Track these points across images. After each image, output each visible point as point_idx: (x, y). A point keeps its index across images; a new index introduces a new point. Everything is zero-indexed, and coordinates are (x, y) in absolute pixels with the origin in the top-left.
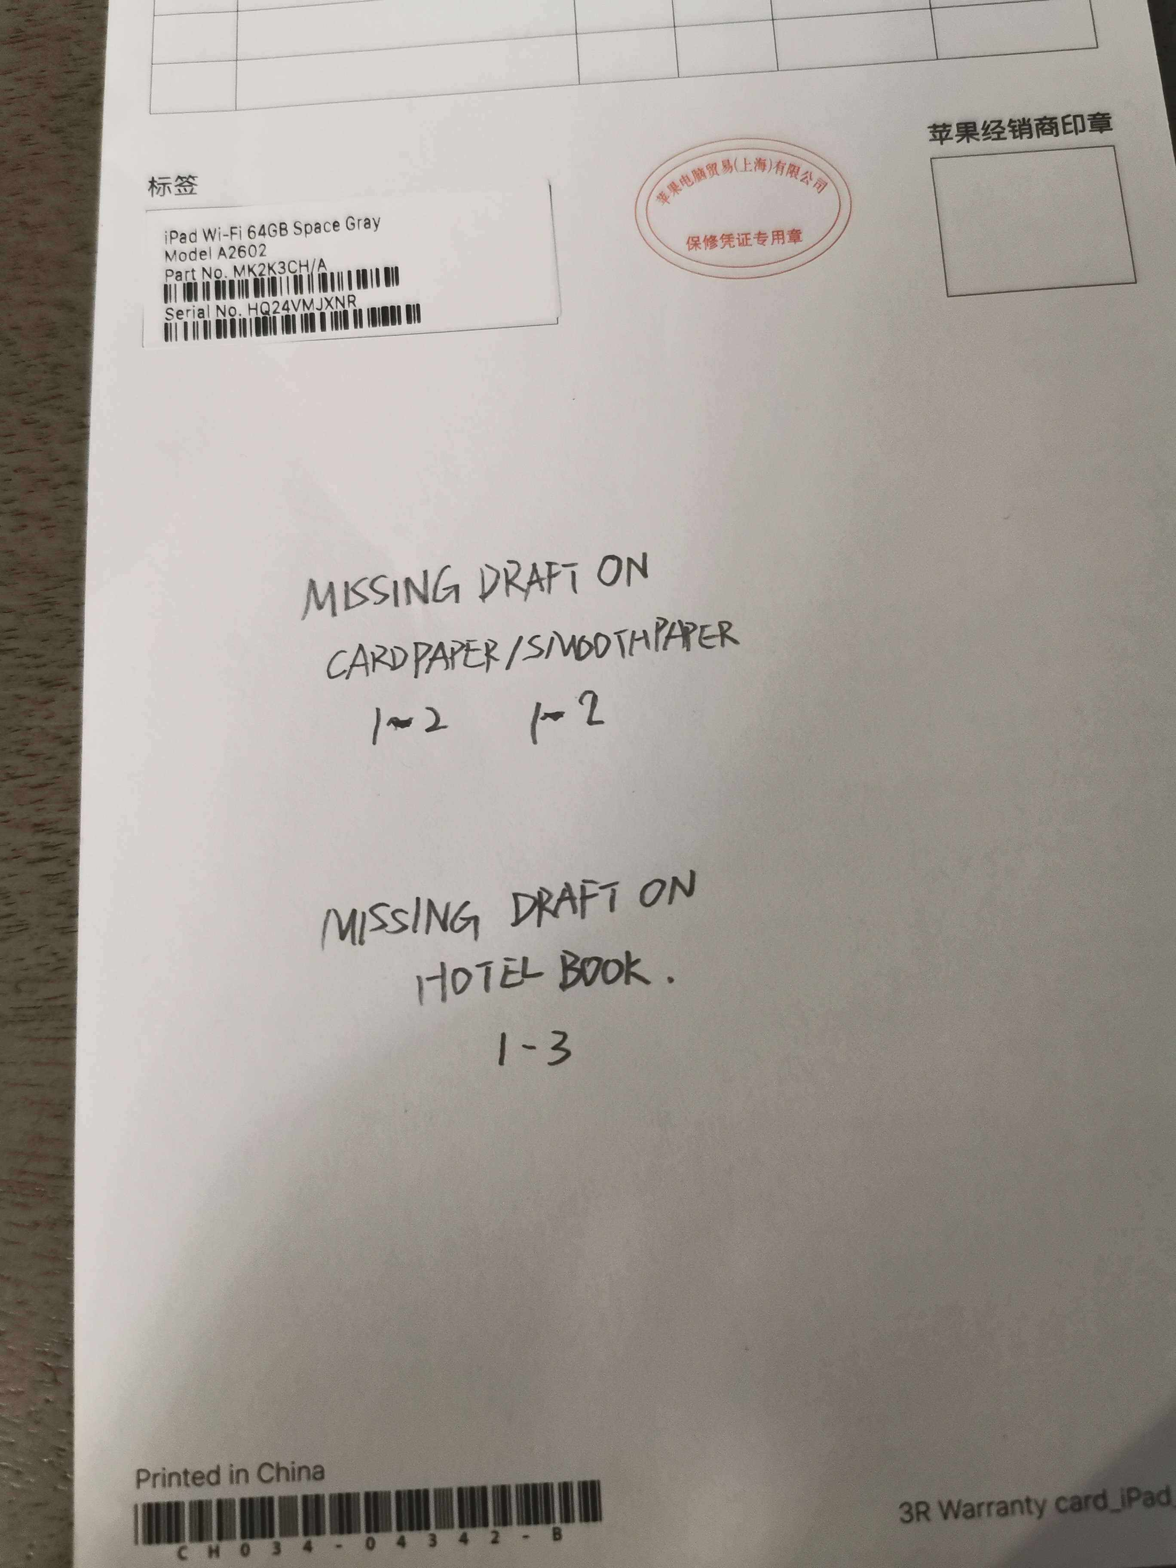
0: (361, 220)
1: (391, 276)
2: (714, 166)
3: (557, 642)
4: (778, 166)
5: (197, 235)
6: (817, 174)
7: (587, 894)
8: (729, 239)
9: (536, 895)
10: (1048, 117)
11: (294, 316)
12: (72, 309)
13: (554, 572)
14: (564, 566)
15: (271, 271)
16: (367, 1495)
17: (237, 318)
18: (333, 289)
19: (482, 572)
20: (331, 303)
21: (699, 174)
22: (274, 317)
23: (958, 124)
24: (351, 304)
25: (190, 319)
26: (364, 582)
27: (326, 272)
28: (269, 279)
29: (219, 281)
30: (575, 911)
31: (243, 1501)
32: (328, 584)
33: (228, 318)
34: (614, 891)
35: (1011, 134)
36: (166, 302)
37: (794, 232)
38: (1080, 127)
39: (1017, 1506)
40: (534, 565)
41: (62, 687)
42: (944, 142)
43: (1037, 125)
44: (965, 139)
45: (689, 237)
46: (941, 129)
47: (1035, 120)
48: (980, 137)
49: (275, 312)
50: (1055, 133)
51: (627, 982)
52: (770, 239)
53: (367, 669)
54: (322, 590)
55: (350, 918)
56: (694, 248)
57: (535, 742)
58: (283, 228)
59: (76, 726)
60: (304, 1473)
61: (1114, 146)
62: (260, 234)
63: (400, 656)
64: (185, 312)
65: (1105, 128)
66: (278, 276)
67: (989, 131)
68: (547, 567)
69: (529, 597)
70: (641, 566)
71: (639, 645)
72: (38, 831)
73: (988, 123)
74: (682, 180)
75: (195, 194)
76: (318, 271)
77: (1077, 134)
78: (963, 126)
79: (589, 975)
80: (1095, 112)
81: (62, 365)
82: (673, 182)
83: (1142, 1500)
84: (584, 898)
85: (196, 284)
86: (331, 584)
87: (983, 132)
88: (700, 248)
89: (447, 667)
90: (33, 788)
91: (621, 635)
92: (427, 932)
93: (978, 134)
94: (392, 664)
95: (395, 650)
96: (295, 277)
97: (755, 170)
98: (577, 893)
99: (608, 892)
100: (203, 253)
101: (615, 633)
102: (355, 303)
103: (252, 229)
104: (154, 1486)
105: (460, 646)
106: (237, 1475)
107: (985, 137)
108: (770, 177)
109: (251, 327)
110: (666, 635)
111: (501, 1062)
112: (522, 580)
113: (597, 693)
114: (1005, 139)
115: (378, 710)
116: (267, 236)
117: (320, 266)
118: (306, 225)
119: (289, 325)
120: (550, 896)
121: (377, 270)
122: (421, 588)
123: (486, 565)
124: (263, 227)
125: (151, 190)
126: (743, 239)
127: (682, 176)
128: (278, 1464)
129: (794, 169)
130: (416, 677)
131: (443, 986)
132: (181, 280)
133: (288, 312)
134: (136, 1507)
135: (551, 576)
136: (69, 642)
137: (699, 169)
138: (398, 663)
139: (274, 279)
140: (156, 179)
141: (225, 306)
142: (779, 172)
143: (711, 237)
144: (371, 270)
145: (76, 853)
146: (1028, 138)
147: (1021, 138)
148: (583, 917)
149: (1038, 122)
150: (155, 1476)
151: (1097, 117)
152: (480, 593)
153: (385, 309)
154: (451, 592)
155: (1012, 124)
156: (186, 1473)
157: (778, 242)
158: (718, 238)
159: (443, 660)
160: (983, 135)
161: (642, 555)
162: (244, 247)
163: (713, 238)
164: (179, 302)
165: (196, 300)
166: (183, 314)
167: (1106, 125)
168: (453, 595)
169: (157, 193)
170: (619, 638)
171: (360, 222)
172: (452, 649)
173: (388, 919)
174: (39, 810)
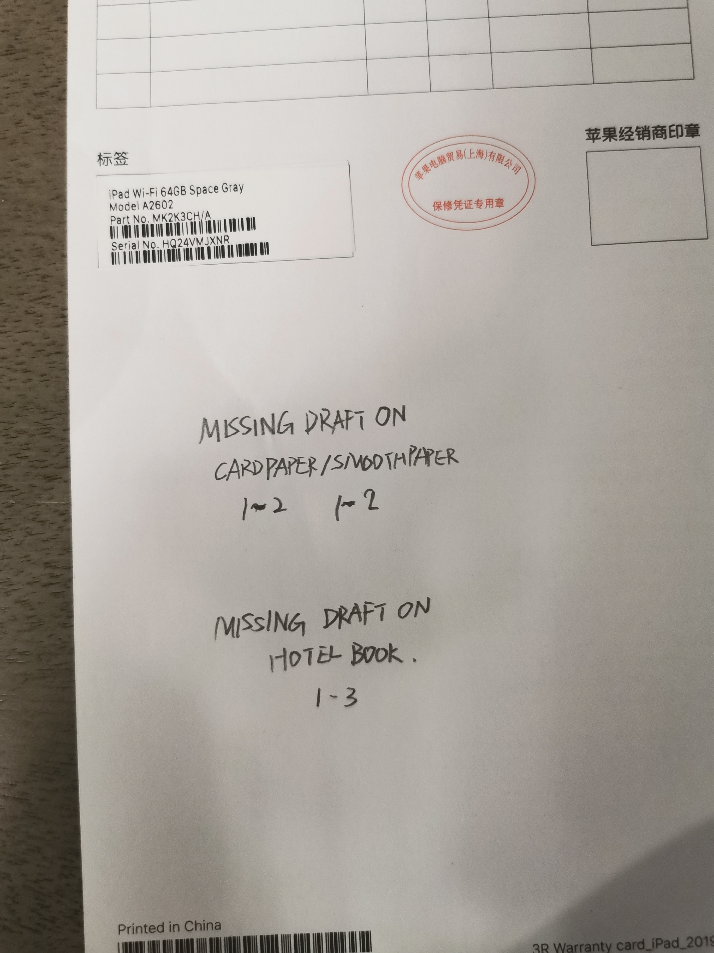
0: (231, 185)
1: (251, 223)
2: (451, 154)
3: (351, 460)
4: (490, 155)
5: (129, 193)
6: (515, 161)
7: (367, 610)
8: (459, 203)
9: (338, 610)
10: (661, 126)
11: (191, 249)
12: (53, 239)
13: (350, 416)
14: (356, 413)
15: (176, 219)
16: (244, 938)
17: (156, 249)
18: (215, 232)
19: (307, 416)
20: (214, 241)
21: (442, 160)
22: (179, 250)
23: (604, 129)
24: (226, 241)
25: (127, 250)
26: (236, 420)
27: (210, 220)
28: (175, 224)
29: (144, 225)
30: (360, 620)
31: (177, 941)
32: (215, 421)
33: (151, 250)
34: (383, 609)
35: (637, 136)
36: (112, 238)
37: (499, 200)
38: (680, 134)
39: (596, 947)
40: (338, 412)
41: (58, 480)
42: (596, 141)
43: (653, 131)
44: (608, 140)
45: (435, 202)
46: (594, 132)
47: (652, 127)
48: (618, 138)
49: (179, 246)
50: (664, 137)
51: (390, 661)
52: (484, 204)
53: (239, 474)
54: (211, 425)
55: (231, 622)
56: (438, 210)
57: (338, 520)
58: (183, 190)
59: (68, 505)
60: (210, 926)
61: (700, 147)
62: (168, 193)
63: (258, 467)
64: (124, 245)
65: (695, 135)
66: (180, 222)
67: (623, 134)
68: (346, 413)
69: (335, 431)
70: (401, 413)
71: (400, 462)
72: (47, 567)
73: (623, 129)
74: (431, 164)
75: (127, 165)
76: (206, 219)
77: (678, 138)
78: (608, 130)
79: (368, 657)
80: (689, 123)
81: (48, 276)
82: (425, 165)
83: (664, 944)
84: (366, 612)
85: (130, 226)
86: (216, 421)
87: (620, 134)
88: (441, 210)
89: (286, 474)
90: (44, 541)
91: (390, 456)
92: (275, 631)
93: (616, 136)
94: (253, 471)
95: (256, 463)
96: (191, 223)
97: (477, 158)
98: (362, 610)
99: (380, 609)
100: (133, 206)
101: (386, 455)
102: (229, 240)
103: (163, 190)
104: (128, 933)
105: (294, 460)
106: (173, 927)
107: (621, 138)
108: (486, 163)
109: (165, 256)
110: (416, 456)
111: (318, 705)
112: (331, 421)
113: (374, 490)
114: (633, 140)
115: (246, 499)
116: (173, 194)
117: (207, 216)
118: (197, 188)
119: (188, 255)
120: (346, 611)
121: (242, 219)
122: (270, 425)
123: (310, 411)
124: (170, 188)
125: (99, 162)
126: (468, 204)
127: (431, 161)
128: (196, 921)
129: (501, 157)
130: (268, 479)
131: (285, 662)
132: (120, 223)
133: (187, 246)
134: (119, 944)
135: (348, 419)
136: (61, 453)
137: (442, 156)
138: (257, 470)
139: (178, 224)
140: (102, 154)
141: (148, 242)
142: (492, 159)
143: (448, 202)
144: (238, 219)
145: (70, 580)
146: (648, 140)
147: (643, 140)
148: (365, 624)
149: (654, 129)
150: (128, 928)
151: (691, 127)
152: (306, 428)
153: (247, 245)
154: (288, 428)
155: (638, 130)
156: (145, 926)
157: (490, 207)
158: (452, 203)
159: (284, 469)
160: (620, 137)
161: (402, 407)
162: (159, 202)
163: (449, 203)
164: (120, 239)
165: (130, 237)
166: (122, 246)
167: (696, 133)
168: (290, 429)
169: (103, 164)
170: (388, 458)
171: (231, 187)
172: (289, 462)
173: (252, 622)
174: (48, 554)
